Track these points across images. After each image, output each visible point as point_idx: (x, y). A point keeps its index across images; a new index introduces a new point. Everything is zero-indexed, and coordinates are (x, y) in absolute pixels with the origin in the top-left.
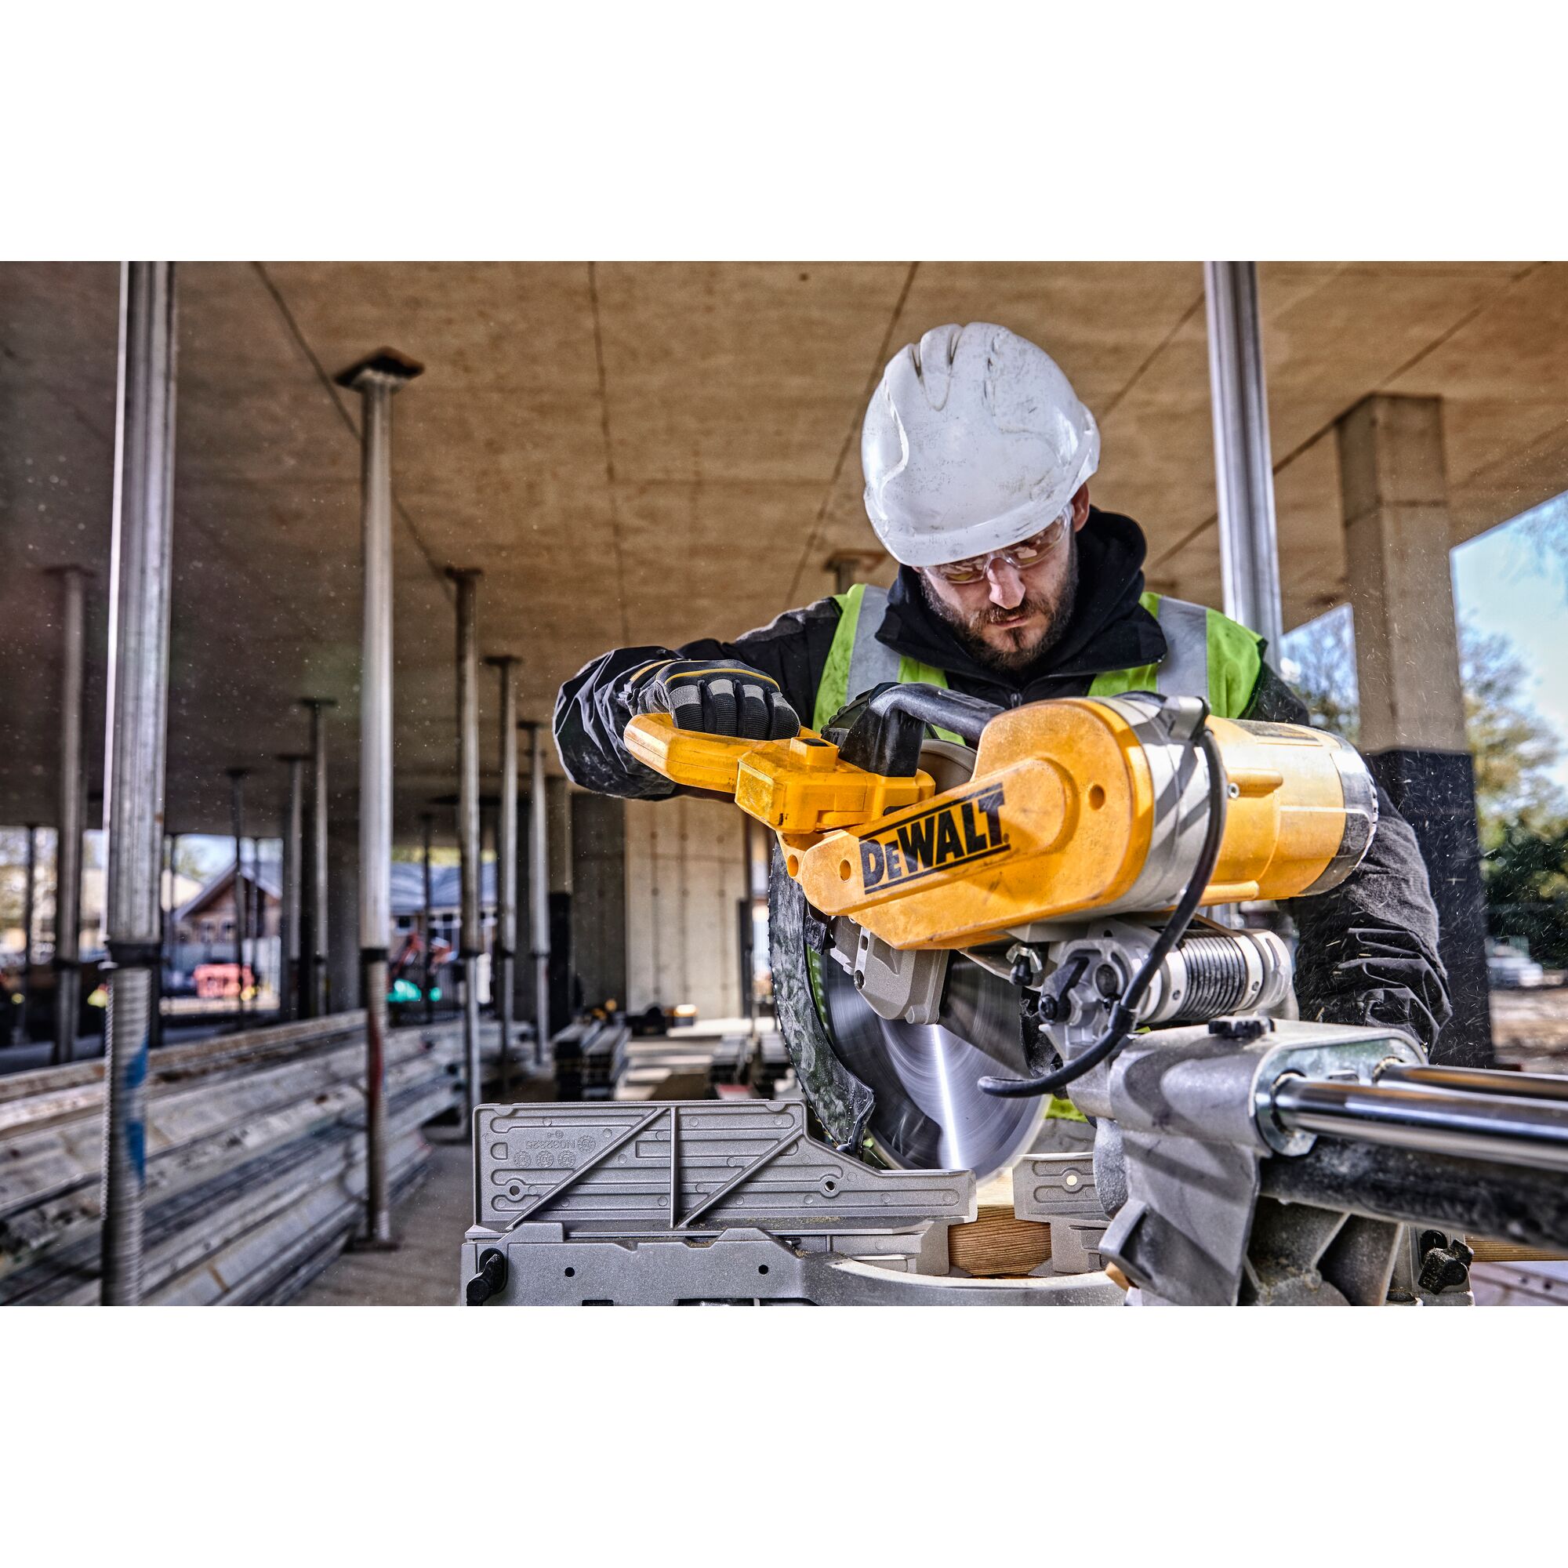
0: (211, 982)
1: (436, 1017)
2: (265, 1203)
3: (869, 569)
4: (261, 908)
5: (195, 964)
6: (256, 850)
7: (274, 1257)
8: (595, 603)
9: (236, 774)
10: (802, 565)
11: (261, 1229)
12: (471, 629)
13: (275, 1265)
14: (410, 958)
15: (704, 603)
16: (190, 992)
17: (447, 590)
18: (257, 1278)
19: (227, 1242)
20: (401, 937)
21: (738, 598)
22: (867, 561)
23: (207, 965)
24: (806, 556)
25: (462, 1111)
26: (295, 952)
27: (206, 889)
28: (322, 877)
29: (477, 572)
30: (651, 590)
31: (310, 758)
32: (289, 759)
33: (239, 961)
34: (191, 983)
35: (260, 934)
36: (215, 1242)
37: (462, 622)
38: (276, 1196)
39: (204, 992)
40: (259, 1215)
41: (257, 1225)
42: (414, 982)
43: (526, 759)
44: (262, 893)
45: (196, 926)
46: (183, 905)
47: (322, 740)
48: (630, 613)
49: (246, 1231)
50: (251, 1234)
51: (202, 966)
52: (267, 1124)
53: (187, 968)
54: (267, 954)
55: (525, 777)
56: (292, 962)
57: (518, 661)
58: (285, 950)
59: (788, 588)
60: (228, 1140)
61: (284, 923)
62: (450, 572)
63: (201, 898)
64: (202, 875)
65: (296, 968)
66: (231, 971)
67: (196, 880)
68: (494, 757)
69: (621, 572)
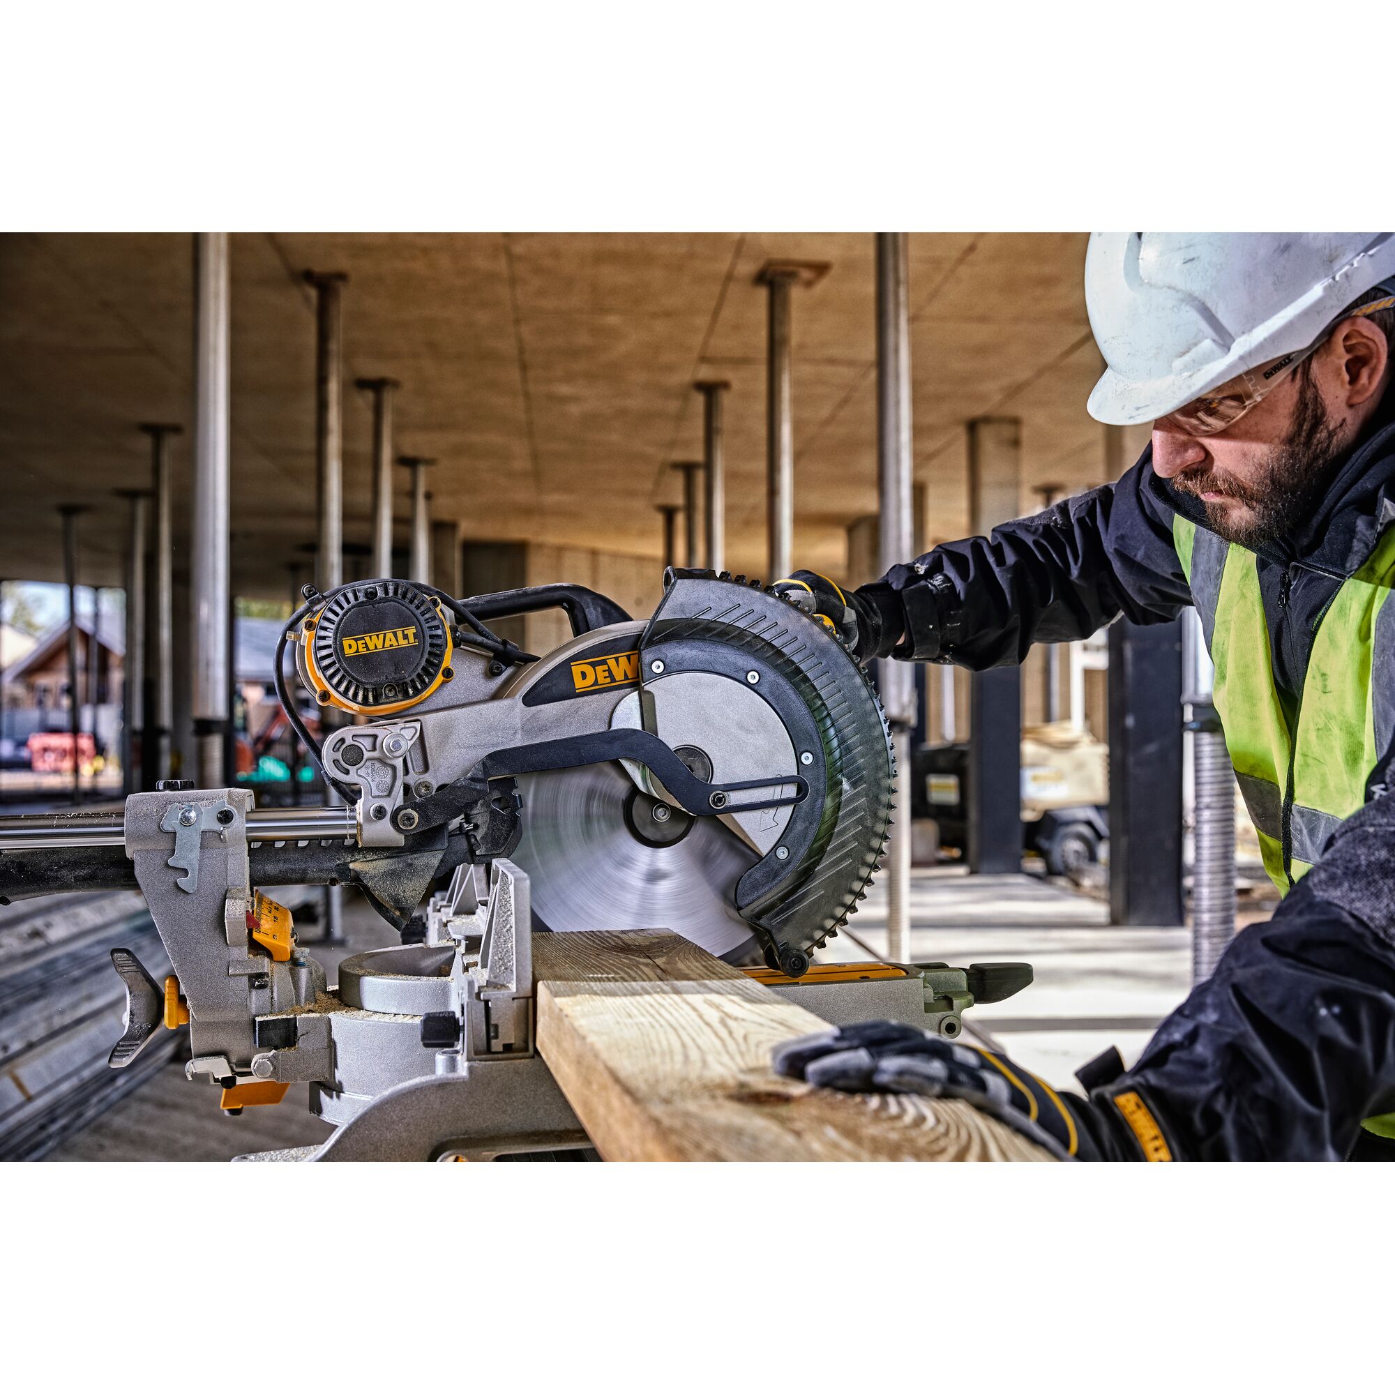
0: (47, 755)
1: (303, 800)
2: (75, 1006)
3: (809, 284)
4: (104, 669)
5: (29, 733)
6: (96, 603)
7: (86, 1065)
8: (483, 317)
9: (69, 511)
10: (729, 277)
11: (73, 1031)
12: (334, 346)
13: (86, 1074)
14: (277, 732)
15: (613, 320)
16: (25, 765)
17: (307, 299)
18: (65, 1087)
19: (30, 1046)
20: (267, 707)
21: (654, 316)
22: (806, 274)
23: (42, 734)
24: (733, 265)
25: (320, 910)
26: (138, 722)
27: (41, 645)
28: (165, 634)
29: (342, 277)
30: (548, 303)
31: (153, 495)
32: (132, 495)
33: (75, 730)
34: (24, 753)
35: (102, 698)
36: (16, 1046)
37: (323, 336)
38: (90, 998)
39: (39, 764)
40: (67, 1019)
41: (64, 1029)
42: (281, 759)
43: (406, 502)
44: (104, 652)
45: (31, 688)
46: (14, 664)
47: (166, 472)
48: (525, 330)
49: (53, 1035)
50: (58, 1039)
51: (37, 735)
52: (76, 916)
53: (20, 737)
54: (108, 721)
55: (403, 522)
56: (134, 733)
57: (395, 384)
58: (126, 716)
59: (713, 303)
60: (29, 931)
61: (127, 686)
62: (309, 277)
63: (35, 656)
64: (36, 628)
65: (138, 740)
66: (65, 741)
67: (30, 635)
68: (364, 498)
69: (513, 281)
